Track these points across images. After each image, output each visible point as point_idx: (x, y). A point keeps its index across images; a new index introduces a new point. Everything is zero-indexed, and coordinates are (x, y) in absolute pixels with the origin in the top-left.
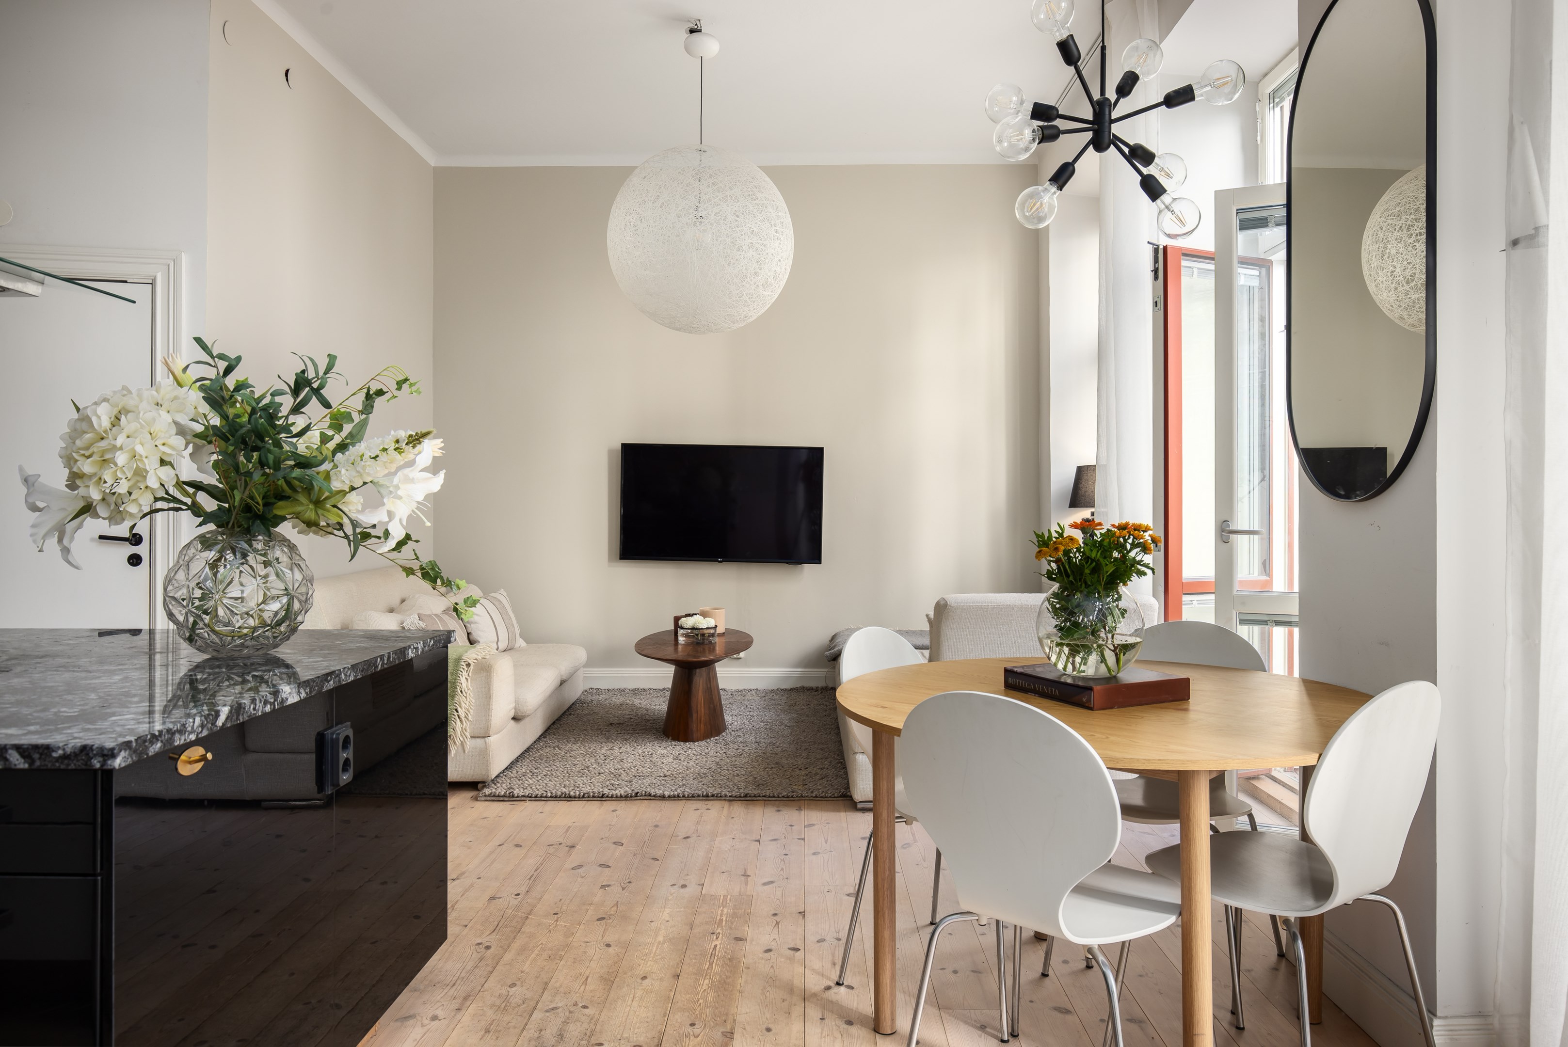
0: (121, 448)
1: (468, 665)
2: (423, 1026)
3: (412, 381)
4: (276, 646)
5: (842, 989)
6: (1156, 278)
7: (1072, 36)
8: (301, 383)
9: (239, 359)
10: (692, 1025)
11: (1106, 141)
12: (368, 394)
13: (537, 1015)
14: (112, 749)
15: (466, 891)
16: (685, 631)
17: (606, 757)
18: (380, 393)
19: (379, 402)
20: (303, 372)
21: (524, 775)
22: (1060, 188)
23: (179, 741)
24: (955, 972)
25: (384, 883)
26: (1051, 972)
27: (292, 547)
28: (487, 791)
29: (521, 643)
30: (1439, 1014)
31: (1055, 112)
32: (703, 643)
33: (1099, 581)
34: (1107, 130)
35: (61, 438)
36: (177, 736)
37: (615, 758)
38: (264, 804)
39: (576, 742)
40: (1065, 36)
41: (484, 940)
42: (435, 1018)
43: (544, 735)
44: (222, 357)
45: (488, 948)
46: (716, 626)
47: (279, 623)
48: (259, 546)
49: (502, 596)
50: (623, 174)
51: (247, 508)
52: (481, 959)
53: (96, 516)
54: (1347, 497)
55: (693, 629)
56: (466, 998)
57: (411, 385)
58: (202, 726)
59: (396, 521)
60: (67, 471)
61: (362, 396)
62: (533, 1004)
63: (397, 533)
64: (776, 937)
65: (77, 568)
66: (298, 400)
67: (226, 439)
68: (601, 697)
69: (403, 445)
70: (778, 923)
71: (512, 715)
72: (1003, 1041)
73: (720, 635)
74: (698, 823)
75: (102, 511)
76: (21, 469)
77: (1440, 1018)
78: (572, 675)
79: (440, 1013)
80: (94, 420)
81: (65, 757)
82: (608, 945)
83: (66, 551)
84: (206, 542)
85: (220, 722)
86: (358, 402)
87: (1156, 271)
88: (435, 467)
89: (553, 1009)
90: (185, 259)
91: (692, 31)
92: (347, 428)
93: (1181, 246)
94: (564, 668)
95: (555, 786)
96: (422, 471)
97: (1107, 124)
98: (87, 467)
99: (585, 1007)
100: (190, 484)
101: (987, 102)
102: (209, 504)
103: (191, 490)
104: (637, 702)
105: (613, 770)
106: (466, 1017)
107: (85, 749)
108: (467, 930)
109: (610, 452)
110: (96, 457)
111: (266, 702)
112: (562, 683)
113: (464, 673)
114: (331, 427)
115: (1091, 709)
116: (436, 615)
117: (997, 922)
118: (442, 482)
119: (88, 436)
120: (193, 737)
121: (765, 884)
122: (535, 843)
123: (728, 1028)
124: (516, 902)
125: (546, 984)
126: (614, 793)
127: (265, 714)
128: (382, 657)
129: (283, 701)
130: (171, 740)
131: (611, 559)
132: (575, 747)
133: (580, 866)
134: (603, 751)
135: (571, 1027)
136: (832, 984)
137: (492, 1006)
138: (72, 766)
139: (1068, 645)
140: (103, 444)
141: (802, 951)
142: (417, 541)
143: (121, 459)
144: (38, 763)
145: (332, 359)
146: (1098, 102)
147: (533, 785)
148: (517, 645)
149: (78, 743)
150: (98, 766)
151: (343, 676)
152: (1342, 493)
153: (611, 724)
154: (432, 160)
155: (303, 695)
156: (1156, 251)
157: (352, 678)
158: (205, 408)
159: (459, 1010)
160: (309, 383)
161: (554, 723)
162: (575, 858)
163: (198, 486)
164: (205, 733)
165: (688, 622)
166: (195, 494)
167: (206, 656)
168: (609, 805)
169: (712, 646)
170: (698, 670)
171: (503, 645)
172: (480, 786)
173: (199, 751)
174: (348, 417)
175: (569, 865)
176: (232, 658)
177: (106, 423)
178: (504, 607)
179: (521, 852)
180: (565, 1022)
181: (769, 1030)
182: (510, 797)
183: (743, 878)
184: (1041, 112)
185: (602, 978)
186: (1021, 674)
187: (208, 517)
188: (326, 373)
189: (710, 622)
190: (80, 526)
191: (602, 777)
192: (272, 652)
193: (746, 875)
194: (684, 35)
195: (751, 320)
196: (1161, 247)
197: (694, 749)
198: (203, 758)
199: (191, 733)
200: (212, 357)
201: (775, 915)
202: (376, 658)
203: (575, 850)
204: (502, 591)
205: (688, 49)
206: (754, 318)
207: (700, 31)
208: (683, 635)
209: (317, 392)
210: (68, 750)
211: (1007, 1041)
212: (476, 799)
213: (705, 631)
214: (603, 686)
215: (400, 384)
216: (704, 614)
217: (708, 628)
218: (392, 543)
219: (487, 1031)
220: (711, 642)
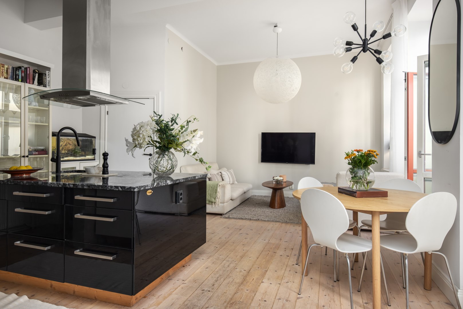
0: (141, 134)
1: (220, 186)
2: (200, 260)
3: (197, 118)
4: (170, 175)
5: (297, 265)
6: (405, 82)
7: (355, 23)
8: (172, 120)
9: (162, 115)
10: (258, 268)
11: (366, 49)
12: (187, 121)
13: (224, 262)
14: (135, 188)
15: (215, 236)
16: (275, 181)
17: (253, 211)
18: (190, 121)
19: (190, 123)
20: (173, 118)
21: (233, 213)
22: (354, 63)
23: (147, 188)
24: (328, 266)
25: (197, 233)
26: (354, 269)
27: (173, 154)
28: (224, 216)
29: (236, 182)
30: (461, 288)
31: (352, 43)
32: (280, 184)
33: (361, 165)
34: (366, 47)
35: (131, 132)
36: (146, 187)
37: (255, 211)
38: (176, 214)
39: (247, 207)
40: (353, 24)
41: (216, 246)
42: (203, 259)
43: (240, 205)
44: (158, 115)
45: (217, 248)
46: (283, 180)
47: (170, 170)
48: (166, 153)
49: (232, 171)
50: (257, 64)
51: (164, 146)
52: (215, 250)
53: (137, 147)
54: (441, 143)
55: (277, 180)
56: (210, 257)
57: (197, 119)
58: (151, 186)
59: (193, 148)
60: (132, 138)
61: (186, 122)
62: (224, 259)
63: (193, 151)
64: (284, 253)
65: (135, 158)
66: (172, 123)
67: (160, 132)
68: (256, 197)
69: (192, 132)
70: (285, 250)
71: (230, 198)
72: (334, 281)
73: (285, 182)
74: (272, 227)
75: (138, 146)
76: (125, 138)
77: (461, 290)
78: (248, 191)
79: (204, 259)
80: (137, 128)
81: (127, 189)
82: (244, 250)
83: (133, 154)
84: (157, 153)
85: (155, 186)
86: (185, 124)
87: (405, 80)
88: (201, 137)
89: (228, 261)
90: (160, 93)
91: (275, 27)
92: (184, 129)
93: (413, 72)
94: (245, 189)
95: (239, 216)
96: (198, 138)
97: (366, 45)
98: (135, 137)
99: (235, 261)
100: (155, 141)
101: (334, 43)
102: (158, 145)
103: (155, 142)
104: (265, 199)
105: (254, 214)
106: (209, 260)
107: (130, 187)
108: (213, 244)
109: (259, 135)
110: (137, 135)
111: (164, 183)
112: (245, 193)
113: (219, 187)
114: (181, 129)
115: (356, 197)
116: (214, 174)
117: (326, 247)
118: (203, 140)
119: (136, 131)
120: (149, 188)
121: (285, 242)
122: (232, 228)
123: (267, 269)
124: (225, 239)
125: (228, 256)
126: (253, 219)
127: (164, 186)
128: (190, 177)
129: (167, 184)
130: (145, 188)
131: (259, 162)
132: (247, 208)
133: (241, 234)
134: (253, 209)
135: (231, 265)
136: (295, 264)
137: (215, 259)
138: (128, 190)
139: (353, 181)
140: (138, 133)
141: (289, 257)
142: (199, 153)
143: (141, 136)
144: (123, 190)
145: (178, 114)
146: (364, 40)
147: (235, 216)
148: (235, 183)
149: (130, 186)
150: (132, 190)
151: (181, 180)
152: (440, 142)
153: (257, 203)
154: (216, 65)
155: (172, 183)
156: (405, 74)
157: (183, 181)
158: (156, 126)
159: (208, 258)
160: (174, 120)
161: (243, 202)
162: (241, 232)
163: (156, 141)
164: (152, 187)
165: (276, 178)
166: (156, 143)
167: (157, 176)
168: (252, 221)
169: (282, 185)
170: (278, 191)
171: (231, 183)
172: (222, 215)
173: (150, 191)
174: (184, 127)
175: (239, 233)
176: (161, 176)
177: (138, 129)
178: (232, 173)
179: (229, 229)
180: (230, 264)
181: (276, 271)
182: (229, 218)
183: (280, 240)
184: (349, 43)
185: (240, 256)
186: (342, 189)
187: (157, 148)
188: (177, 118)
189: (282, 178)
190: (135, 150)
191: (251, 215)
192: (169, 176)
193: (281, 239)
194: (273, 27)
195: (290, 100)
196: (407, 73)
197: (276, 211)
198: (151, 192)
199: (149, 187)
200: (157, 115)
201: (285, 248)
202: (188, 178)
203: (241, 230)
204: (232, 170)
205: (274, 31)
206: (291, 99)
207: (277, 26)
208: (274, 181)
209: (175, 122)
210: (128, 187)
211: (336, 281)
212: (221, 218)
213: (280, 181)
214: (257, 195)
215: (194, 119)
216: (280, 176)
217: (281, 180)
218: (192, 153)
219: (213, 263)
220: (281, 184)
